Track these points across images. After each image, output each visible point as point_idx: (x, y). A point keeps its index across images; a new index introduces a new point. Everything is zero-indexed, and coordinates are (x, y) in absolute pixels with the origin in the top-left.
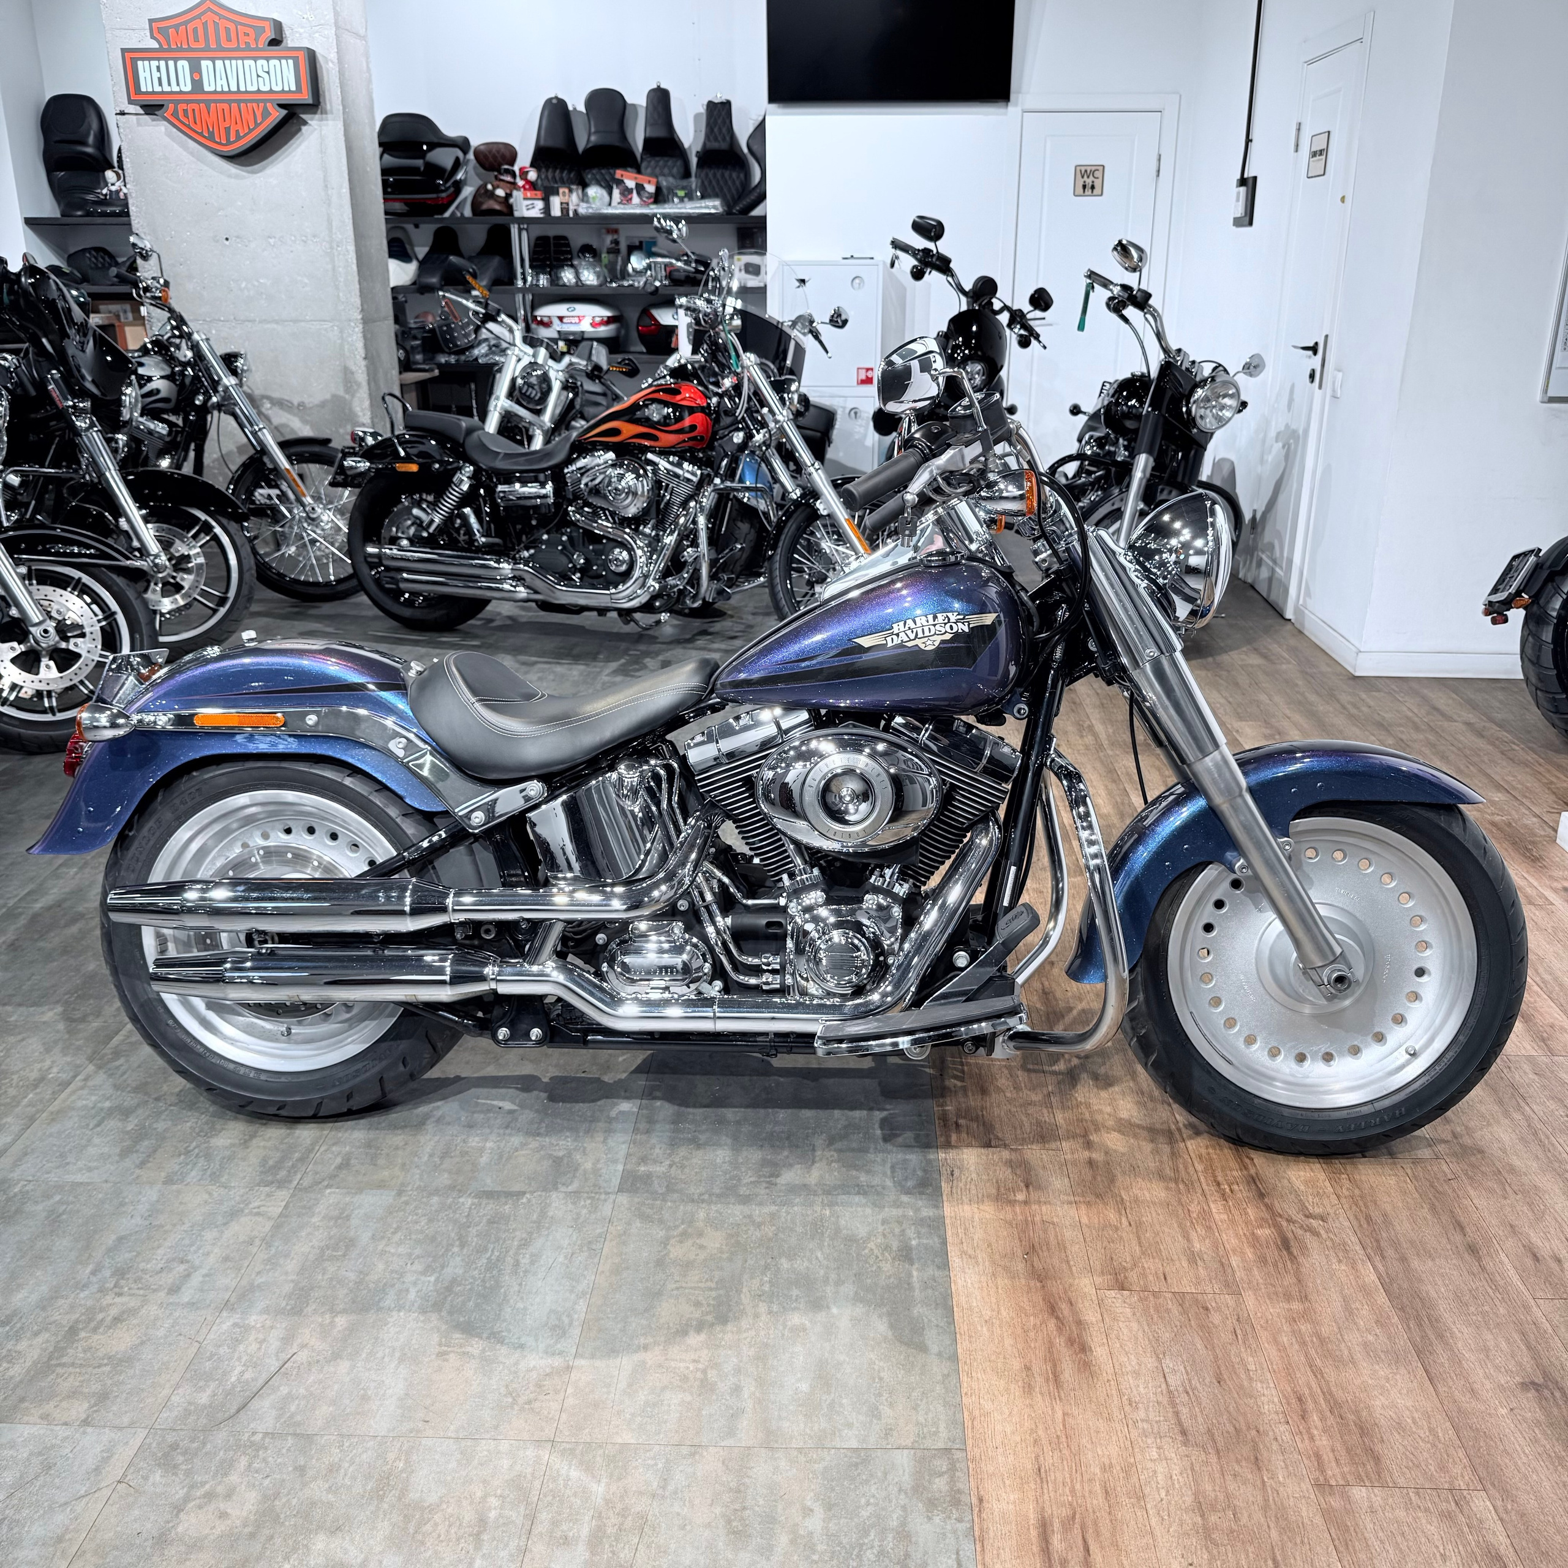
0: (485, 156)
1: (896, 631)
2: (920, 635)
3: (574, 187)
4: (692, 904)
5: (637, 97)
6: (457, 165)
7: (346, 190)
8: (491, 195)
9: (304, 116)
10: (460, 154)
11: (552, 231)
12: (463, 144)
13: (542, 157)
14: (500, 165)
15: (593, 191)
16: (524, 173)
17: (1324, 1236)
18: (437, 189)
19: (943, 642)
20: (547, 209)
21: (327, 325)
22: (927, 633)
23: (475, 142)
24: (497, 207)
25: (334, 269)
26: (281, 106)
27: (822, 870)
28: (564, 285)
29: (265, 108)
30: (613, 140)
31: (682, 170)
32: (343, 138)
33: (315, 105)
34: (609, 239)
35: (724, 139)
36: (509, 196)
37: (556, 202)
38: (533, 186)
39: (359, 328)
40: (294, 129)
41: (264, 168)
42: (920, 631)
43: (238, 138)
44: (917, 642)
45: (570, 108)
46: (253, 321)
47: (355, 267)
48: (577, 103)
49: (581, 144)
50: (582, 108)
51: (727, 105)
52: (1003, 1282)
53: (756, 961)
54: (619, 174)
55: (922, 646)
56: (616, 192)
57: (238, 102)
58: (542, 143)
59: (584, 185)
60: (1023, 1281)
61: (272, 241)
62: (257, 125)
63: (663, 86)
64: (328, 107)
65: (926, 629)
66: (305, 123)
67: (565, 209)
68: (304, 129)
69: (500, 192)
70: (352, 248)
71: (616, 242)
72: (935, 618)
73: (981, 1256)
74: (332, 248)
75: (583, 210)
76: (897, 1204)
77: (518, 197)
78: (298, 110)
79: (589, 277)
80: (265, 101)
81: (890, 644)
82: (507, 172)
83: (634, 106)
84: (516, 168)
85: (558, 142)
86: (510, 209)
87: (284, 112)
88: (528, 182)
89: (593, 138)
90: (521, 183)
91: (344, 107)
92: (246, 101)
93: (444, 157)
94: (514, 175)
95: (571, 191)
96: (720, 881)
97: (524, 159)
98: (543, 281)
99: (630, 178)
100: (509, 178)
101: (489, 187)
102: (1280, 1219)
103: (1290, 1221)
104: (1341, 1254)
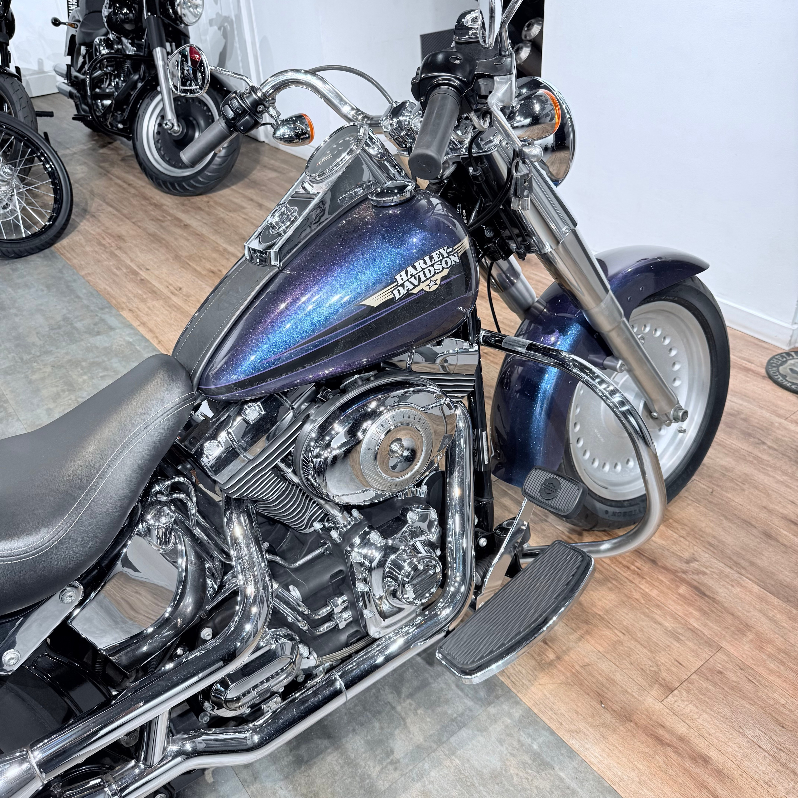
1: (400, 282)
2: (423, 279)
17: (708, 572)
19: (443, 279)
42: (421, 274)
44: (423, 286)
52: (613, 738)
53: (327, 610)
55: (427, 289)
60: (621, 728)
65: (426, 271)
72: (431, 258)
73: (582, 725)
76: (494, 719)
81: (398, 297)
102: (679, 574)
103: (684, 572)
104: (727, 580)
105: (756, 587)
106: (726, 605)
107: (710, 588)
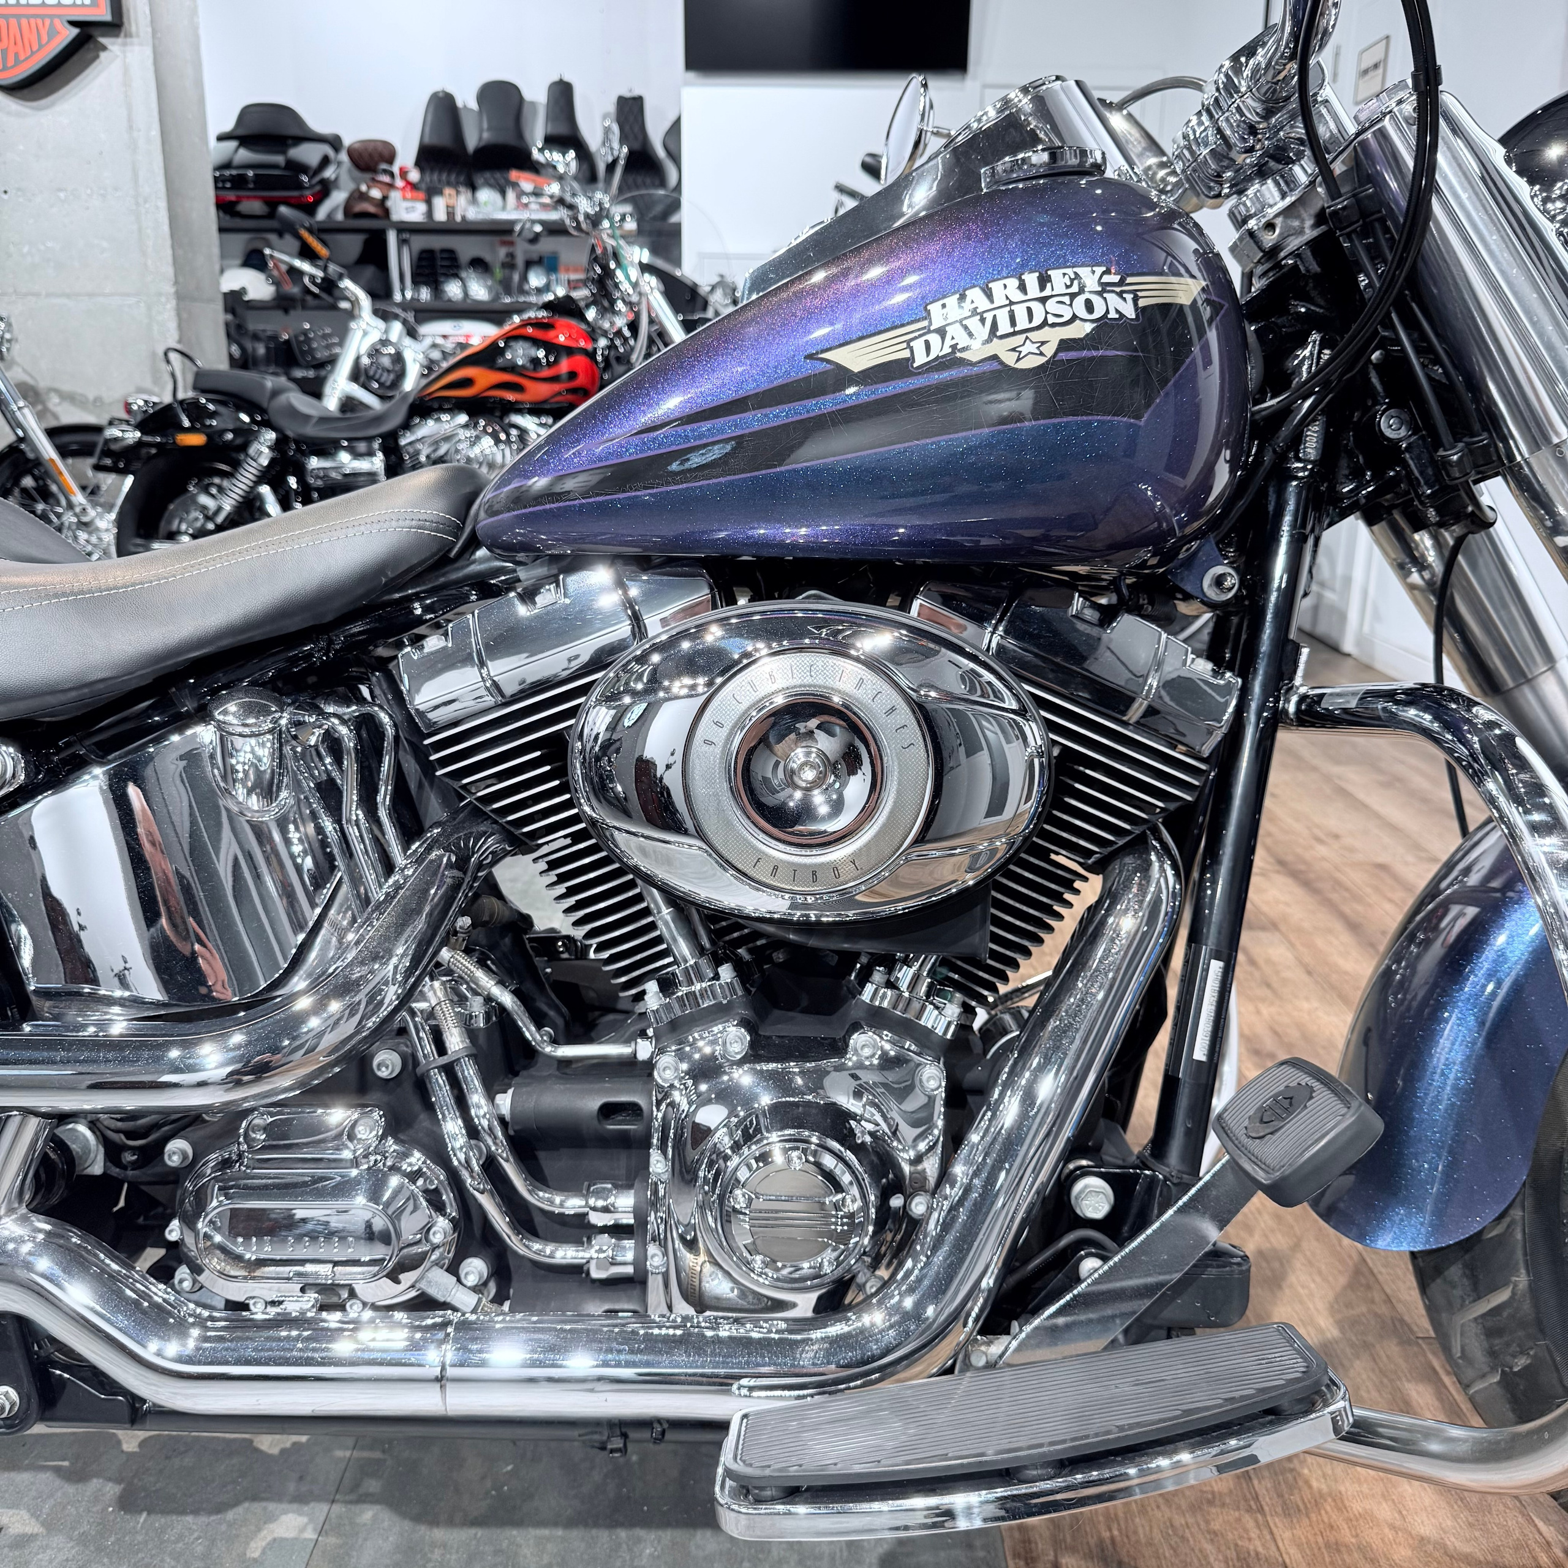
0: (360, 155)
1: (937, 323)
2: (1004, 327)
3: (462, 189)
4: (410, 1061)
5: (535, 93)
6: (325, 161)
7: (155, 132)
8: (364, 197)
9: (103, 40)
10: (331, 152)
11: (437, 243)
12: (335, 143)
13: (428, 157)
14: (377, 164)
15: (486, 195)
16: (403, 173)
18: (300, 186)
19: (1065, 345)
20: (430, 213)
21: (132, 300)
22: (1022, 323)
23: (347, 141)
24: (371, 209)
25: (140, 230)
26: (73, 23)
27: (741, 969)
28: (450, 300)
29: (52, 23)
30: (507, 138)
31: (588, 174)
32: (151, 68)
33: (115, 26)
34: (502, 252)
35: (636, 138)
36: (385, 198)
37: (440, 205)
38: (413, 186)
39: (172, 304)
40: (91, 55)
41: (53, 104)
42: (1003, 317)
43: (17, 62)
44: (1000, 348)
45: (460, 103)
46: (37, 295)
47: (166, 228)
48: (467, 99)
49: (472, 141)
50: (473, 105)
51: (638, 101)
53: (573, 1204)
54: (514, 174)
55: (1009, 359)
56: (511, 195)
57: (18, 17)
58: (427, 140)
59: (473, 188)
61: (62, 195)
62: (41, 46)
63: (566, 79)
64: (134, 29)
65: (1020, 312)
66: (104, 48)
67: (451, 213)
68: (103, 55)
69: (376, 193)
70: (163, 204)
71: (511, 255)
72: (1044, 281)
74: (137, 204)
75: (473, 214)
77: (395, 198)
78: (94, 32)
79: (479, 290)
80: (51, 16)
81: (921, 359)
82: (385, 171)
83: (533, 104)
84: (396, 169)
85: (444, 140)
86: (387, 212)
87: (75, 31)
88: (409, 183)
89: (486, 135)
90: (399, 183)
91: (154, 32)
92: (28, 17)
93: (309, 154)
94: (392, 175)
95: (458, 192)
96: (489, 999)
97: (406, 156)
98: (425, 294)
99: (527, 179)
100: (386, 179)
101: (364, 188)
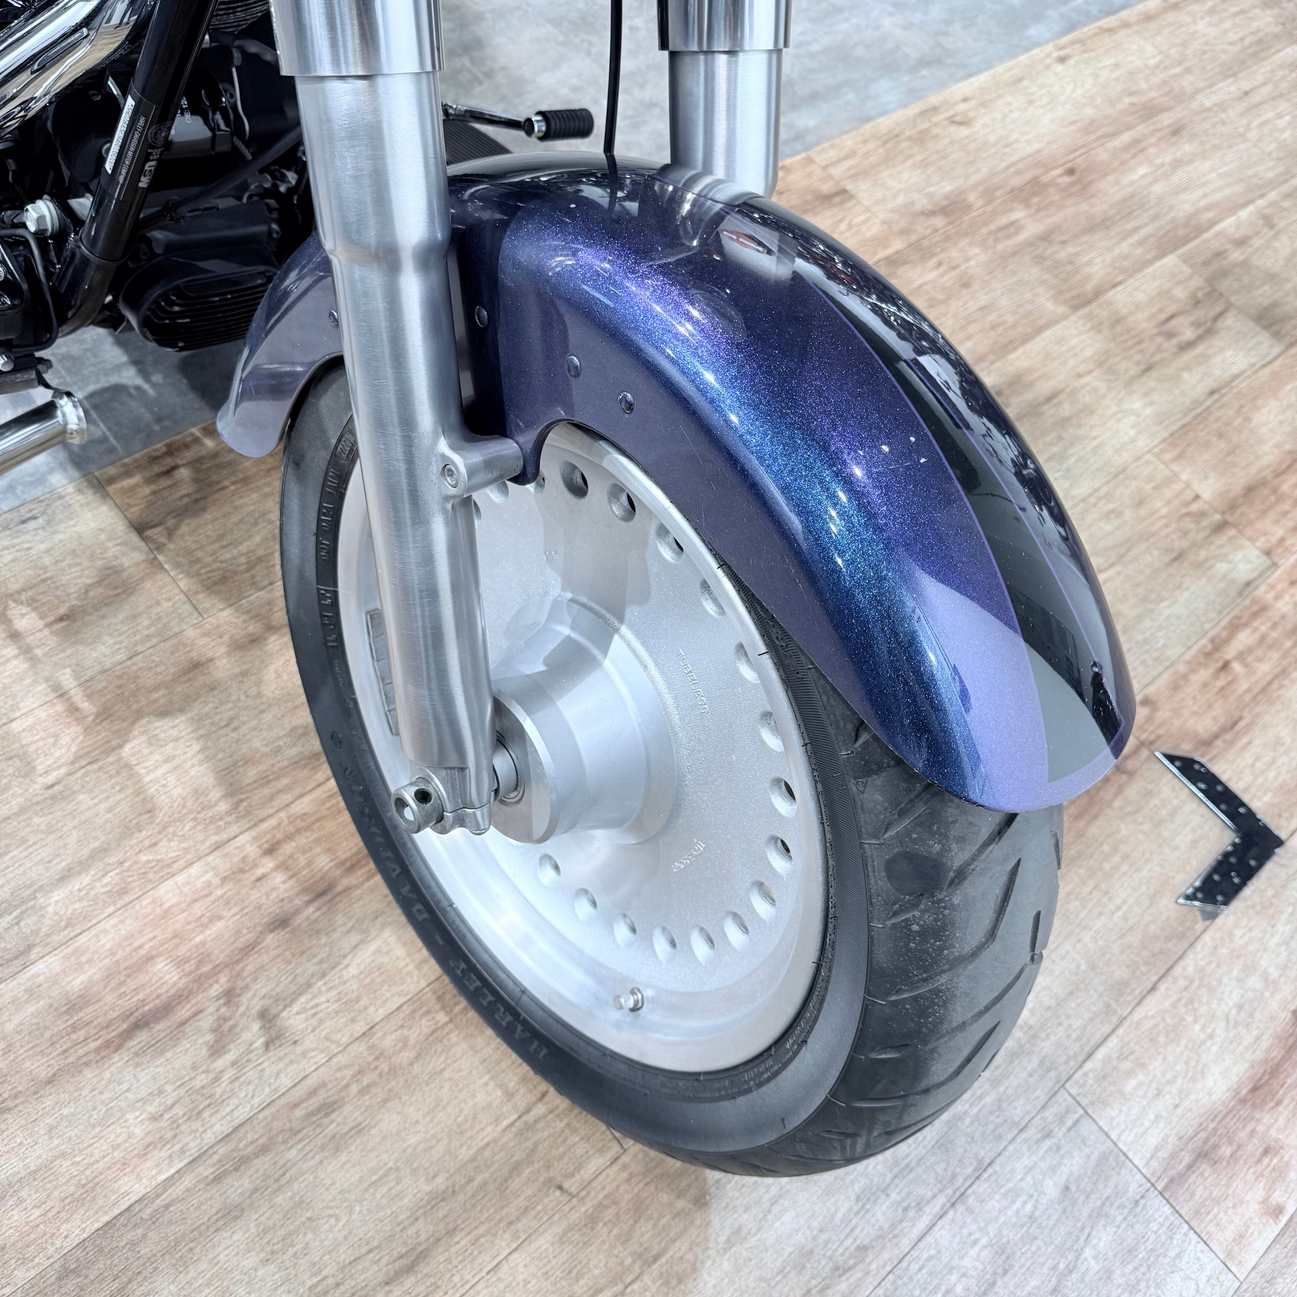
17: (220, 1064)
102: (223, 979)
103: (230, 996)
104: (178, 1110)
105: (139, 1189)
106: (88, 1073)
107: (158, 1048)
